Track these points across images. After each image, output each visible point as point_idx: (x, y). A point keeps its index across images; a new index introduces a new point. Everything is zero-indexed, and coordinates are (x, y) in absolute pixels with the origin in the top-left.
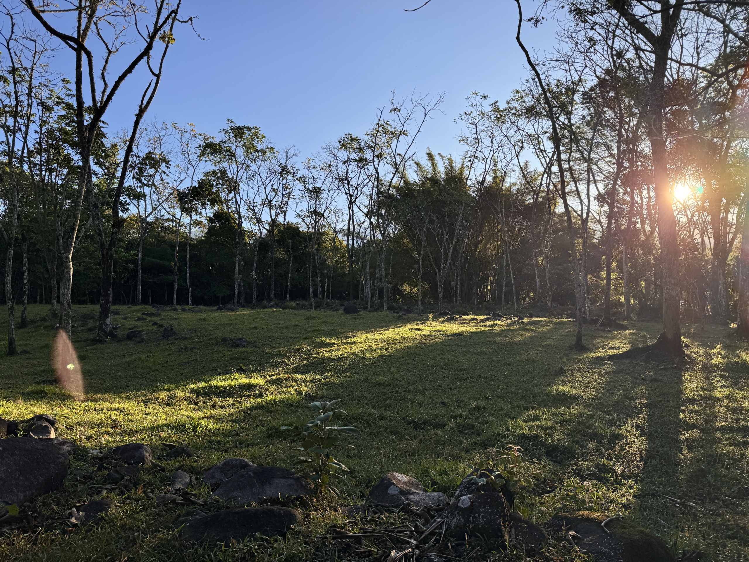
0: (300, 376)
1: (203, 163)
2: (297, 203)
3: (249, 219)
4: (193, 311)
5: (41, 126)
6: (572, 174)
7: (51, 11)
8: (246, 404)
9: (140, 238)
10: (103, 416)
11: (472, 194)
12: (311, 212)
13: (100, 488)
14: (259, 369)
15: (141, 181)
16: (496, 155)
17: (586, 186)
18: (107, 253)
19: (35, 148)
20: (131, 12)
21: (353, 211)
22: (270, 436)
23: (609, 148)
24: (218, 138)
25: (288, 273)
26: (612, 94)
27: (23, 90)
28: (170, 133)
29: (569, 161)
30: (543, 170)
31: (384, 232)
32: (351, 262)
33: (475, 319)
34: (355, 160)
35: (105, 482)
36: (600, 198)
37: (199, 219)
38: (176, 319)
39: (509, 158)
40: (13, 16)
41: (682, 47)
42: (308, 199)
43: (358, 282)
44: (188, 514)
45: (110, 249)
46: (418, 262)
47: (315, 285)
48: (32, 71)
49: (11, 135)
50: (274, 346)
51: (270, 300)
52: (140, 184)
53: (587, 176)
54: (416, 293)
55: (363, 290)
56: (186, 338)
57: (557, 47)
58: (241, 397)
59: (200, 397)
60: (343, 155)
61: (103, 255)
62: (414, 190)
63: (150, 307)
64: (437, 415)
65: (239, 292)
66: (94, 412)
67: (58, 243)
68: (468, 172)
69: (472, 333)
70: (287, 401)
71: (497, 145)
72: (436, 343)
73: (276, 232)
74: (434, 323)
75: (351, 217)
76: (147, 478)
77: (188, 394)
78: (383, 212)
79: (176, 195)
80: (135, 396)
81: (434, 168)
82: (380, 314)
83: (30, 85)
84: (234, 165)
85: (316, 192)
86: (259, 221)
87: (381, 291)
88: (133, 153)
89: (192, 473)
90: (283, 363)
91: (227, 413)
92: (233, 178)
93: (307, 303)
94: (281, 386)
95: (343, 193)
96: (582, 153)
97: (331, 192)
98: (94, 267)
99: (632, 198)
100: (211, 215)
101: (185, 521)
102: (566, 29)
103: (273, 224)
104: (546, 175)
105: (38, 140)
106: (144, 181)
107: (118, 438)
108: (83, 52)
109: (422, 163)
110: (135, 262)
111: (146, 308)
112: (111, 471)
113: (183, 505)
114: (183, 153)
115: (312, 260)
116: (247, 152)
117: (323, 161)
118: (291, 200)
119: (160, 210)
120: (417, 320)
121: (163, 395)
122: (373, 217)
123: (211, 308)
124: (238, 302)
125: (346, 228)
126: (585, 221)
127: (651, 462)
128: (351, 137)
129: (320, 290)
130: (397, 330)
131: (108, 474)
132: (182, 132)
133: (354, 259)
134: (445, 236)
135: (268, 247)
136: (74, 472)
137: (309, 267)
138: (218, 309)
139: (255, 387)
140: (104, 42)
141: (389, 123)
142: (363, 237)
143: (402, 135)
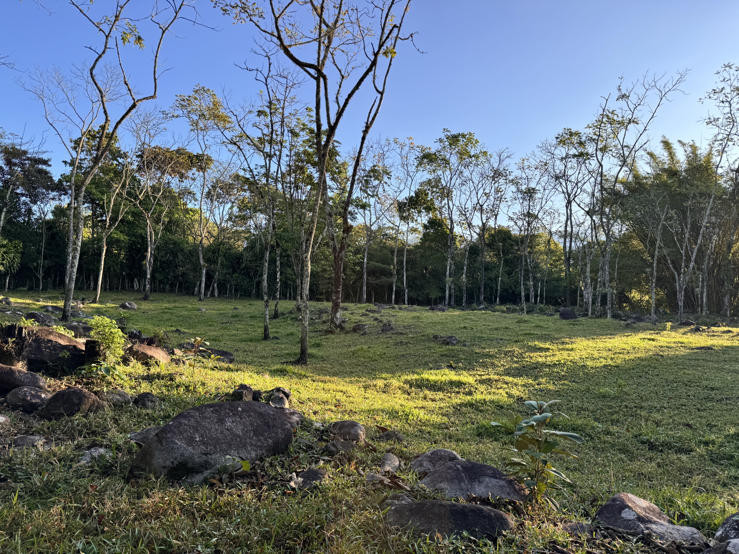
0: (510, 379)
1: (420, 173)
2: (509, 206)
3: (461, 224)
4: (408, 310)
5: (291, 150)
7: (296, 45)
8: (456, 401)
9: (366, 244)
10: (329, 395)
11: (724, 185)
12: (524, 214)
13: (318, 458)
14: (469, 367)
15: (367, 193)
18: (338, 255)
19: (286, 170)
21: (571, 210)
22: (479, 435)
24: (434, 148)
25: (498, 277)
28: (392, 148)
31: (609, 232)
32: (569, 265)
33: (729, 331)
34: (574, 156)
35: (323, 453)
37: (415, 227)
38: (394, 316)
40: (270, 57)
42: (521, 201)
43: (577, 287)
44: (395, 497)
45: (340, 252)
46: (651, 265)
47: (527, 290)
48: (284, 103)
49: (268, 160)
50: (483, 346)
51: (479, 303)
52: (366, 195)
54: (648, 301)
55: (582, 296)
56: (401, 334)
58: (451, 393)
59: (413, 388)
60: (561, 151)
61: (335, 257)
62: (646, 184)
63: (373, 305)
64: (680, 438)
65: (450, 295)
66: (323, 391)
68: (718, 159)
69: (727, 347)
70: (498, 402)
72: (677, 356)
73: (486, 236)
74: (673, 334)
75: (569, 217)
76: (359, 455)
77: (402, 384)
78: (607, 210)
79: (396, 205)
80: (357, 381)
81: (672, 158)
82: (603, 320)
83: (283, 116)
84: (448, 172)
85: (530, 193)
86: (470, 225)
87: (604, 297)
88: (360, 168)
89: (401, 457)
90: (493, 364)
91: (437, 406)
92: (446, 185)
93: (518, 308)
94: (491, 386)
95: (560, 192)
98: (328, 269)
100: (426, 222)
101: (392, 504)
103: (484, 228)
105: (288, 163)
106: (369, 192)
107: (340, 415)
109: (656, 153)
110: (361, 264)
111: (369, 306)
112: (329, 444)
113: (390, 488)
114: (403, 165)
115: (524, 264)
116: (461, 158)
117: (538, 161)
118: (502, 203)
119: (382, 219)
120: (651, 330)
121: (380, 383)
122: (595, 216)
123: (424, 308)
124: (449, 304)
125: (562, 229)
128: (570, 132)
129: (532, 294)
130: (624, 339)
131: (326, 446)
132: (402, 146)
133: (572, 262)
134: (687, 235)
135: (478, 251)
136: (299, 440)
137: (521, 270)
138: (430, 309)
139: (465, 384)
140: (338, 69)
141: (615, 113)
142: (582, 239)
143: (632, 124)
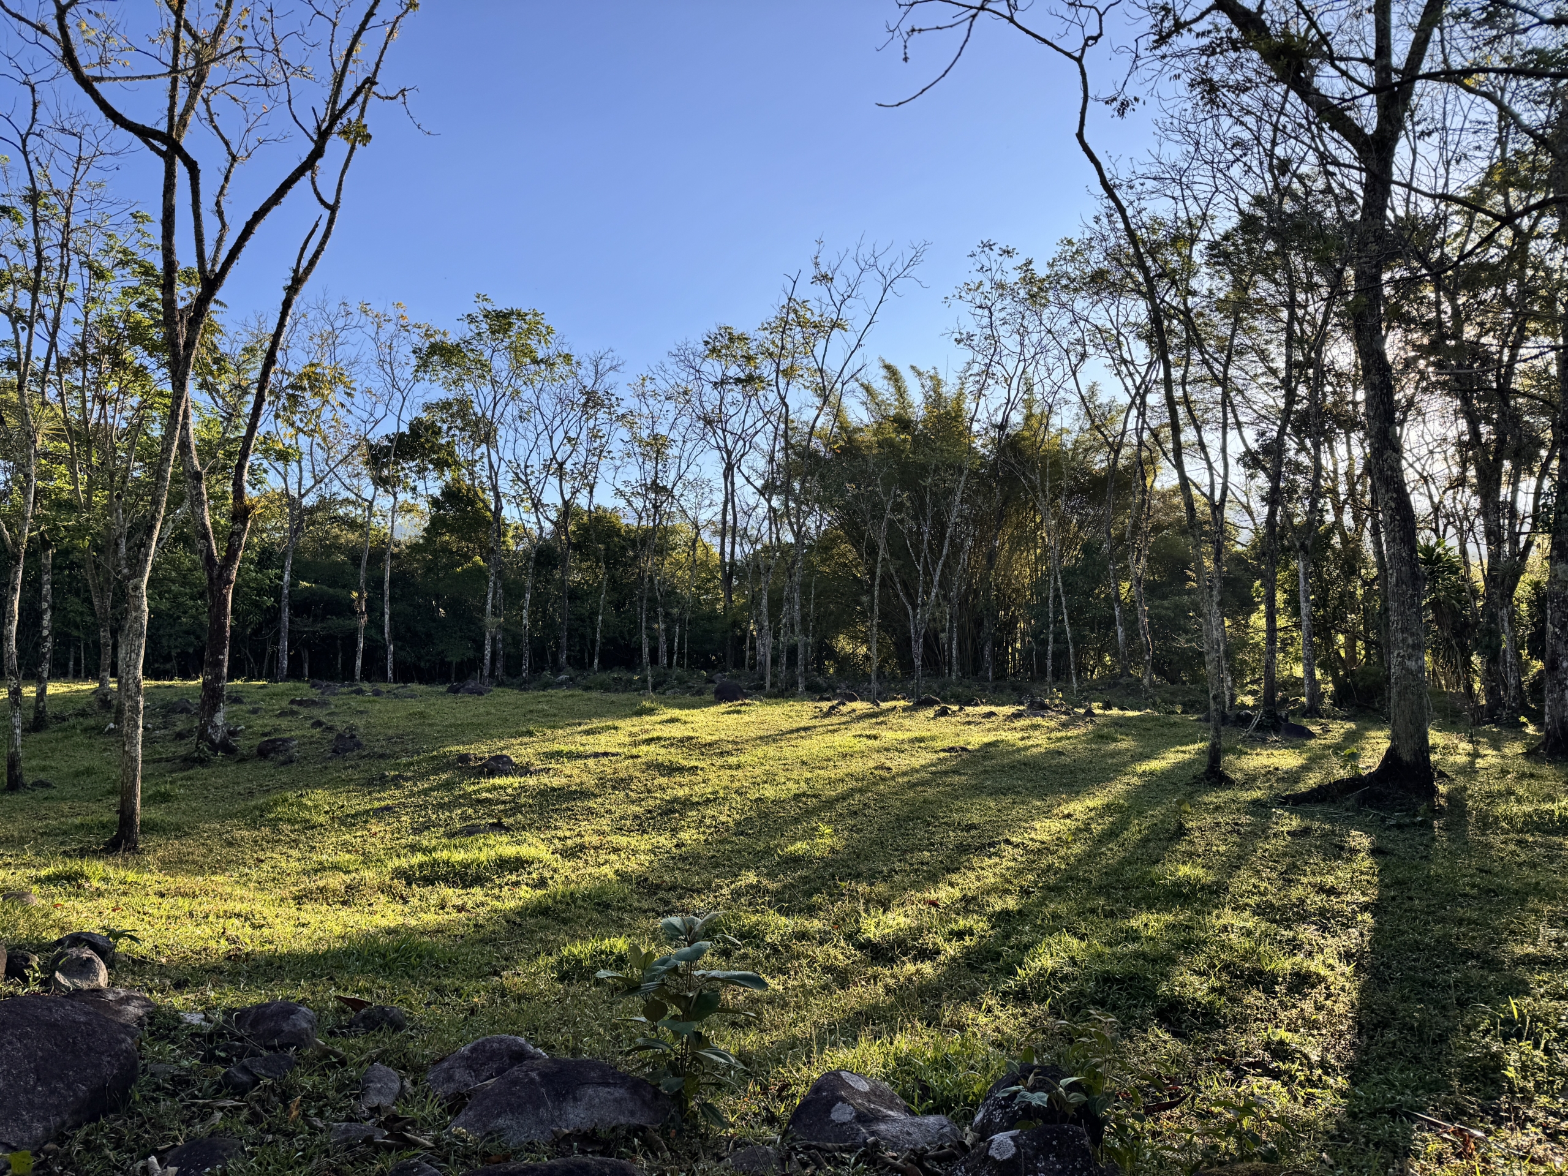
0: (625, 840)
1: (423, 385)
2: (617, 468)
3: (518, 500)
4: (396, 696)
5: (87, 310)
6: (1190, 411)
7: (115, 79)
8: (512, 903)
9: (288, 539)
10: (208, 931)
11: (982, 451)
12: (645, 485)
13: (208, 1106)
14: (539, 824)
15: (292, 424)
16: (1030, 370)
17: (1219, 434)
18: (220, 575)
19: (73, 354)
20: (280, 76)
21: (733, 484)
23: (1263, 355)
24: (455, 332)
25: (597, 614)
26: (1270, 246)
27: (53, 236)
28: (354, 323)
29: (1184, 383)
30: (1129, 400)
31: (799, 528)
32: (729, 590)
33: (992, 714)
34: (738, 381)
35: (218, 1091)
36: (1251, 460)
37: (411, 501)
38: (361, 712)
39: (1057, 375)
40: (37, 87)
41: (1414, 151)
42: (641, 460)
43: (745, 631)
44: (403, 1171)
46: (870, 592)
47: (653, 638)
48: (71, 196)
49: (23, 329)
51: (557, 670)
52: (290, 430)
53: (1220, 415)
54: (865, 656)
55: (753, 648)
56: (382, 756)
57: (1155, 152)
58: (501, 887)
59: (414, 886)
60: (713, 369)
61: (211, 579)
62: (862, 441)
63: (306, 686)
64: (920, 929)
65: (494, 653)
66: (189, 922)
67: (116, 552)
68: (973, 406)
69: (989, 744)
70: (599, 896)
71: (1032, 350)
72: (914, 769)
73: (572, 527)
74: (907, 722)
75: (730, 497)
76: (307, 1081)
77: (387, 880)
78: (796, 486)
79: (364, 450)
81: (901, 397)
83: (67, 225)
84: (487, 389)
85: (656, 447)
86: (537, 505)
87: (792, 651)
88: (277, 366)
89: (404, 1068)
90: (589, 811)
92: (484, 415)
93: (636, 678)
94: (586, 861)
95: (712, 447)
96: (1210, 368)
97: (689, 445)
98: (190, 603)
99: (1317, 460)
100: (437, 493)
102: (1177, 115)
103: (567, 510)
104: (1134, 412)
105: (80, 338)
106: (298, 423)
108: (178, 161)
109: (875, 386)
110: (276, 591)
111: (297, 689)
112: (232, 1067)
113: (389, 1149)
114: (381, 364)
115: (647, 586)
116: (516, 362)
117: (672, 382)
118: (603, 461)
119: (331, 481)
120: (871, 716)
121: (335, 883)
122: (774, 497)
123: (435, 689)
124: (492, 674)
125: (718, 519)
126: (1217, 508)
127: (1382, 1036)
128: (730, 334)
129: (663, 648)
130: (827, 738)
131: (226, 1074)
132: (380, 322)
133: (735, 583)
134: (926, 538)
135: (555, 559)
136: (152, 1067)
137: (641, 599)
138: (450, 690)
139: (531, 863)
140: (223, 138)
141: (809, 306)
142: (753, 539)
143: (836, 330)
